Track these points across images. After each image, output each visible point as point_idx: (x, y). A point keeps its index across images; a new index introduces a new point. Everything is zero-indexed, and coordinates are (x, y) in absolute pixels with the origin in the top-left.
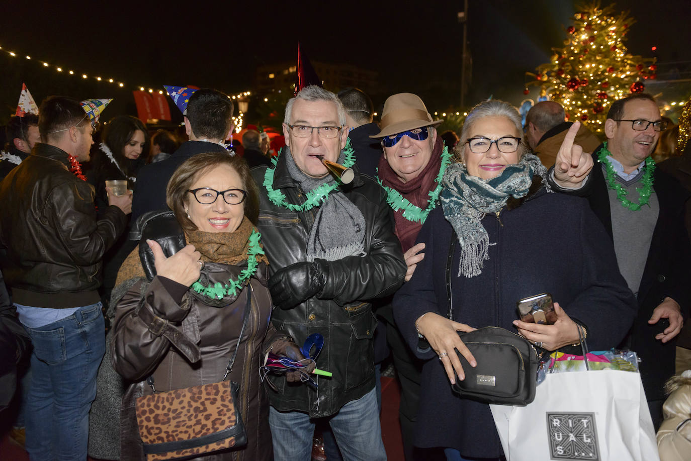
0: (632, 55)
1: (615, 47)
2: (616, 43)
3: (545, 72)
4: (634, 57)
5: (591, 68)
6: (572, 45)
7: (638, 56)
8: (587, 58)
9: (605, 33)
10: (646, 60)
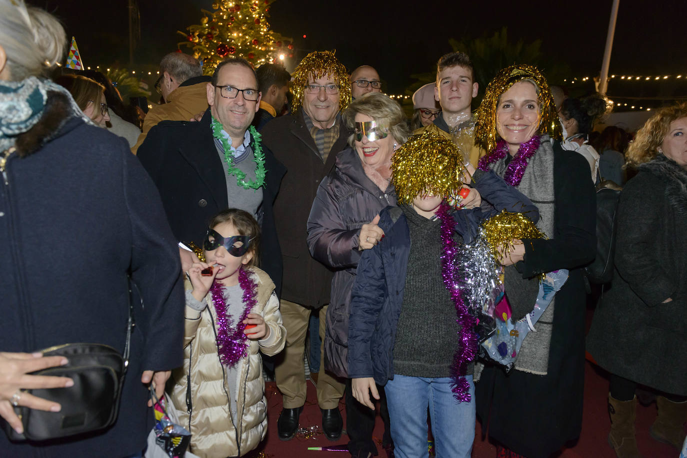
0: (274, 32)
1: (258, 21)
2: (260, 17)
3: (197, 34)
4: (275, 33)
5: (239, 37)
6: (220, 10)
7: (279, 34)
8: (234, 27)
9: (250, 4)
10: (285, 39)
